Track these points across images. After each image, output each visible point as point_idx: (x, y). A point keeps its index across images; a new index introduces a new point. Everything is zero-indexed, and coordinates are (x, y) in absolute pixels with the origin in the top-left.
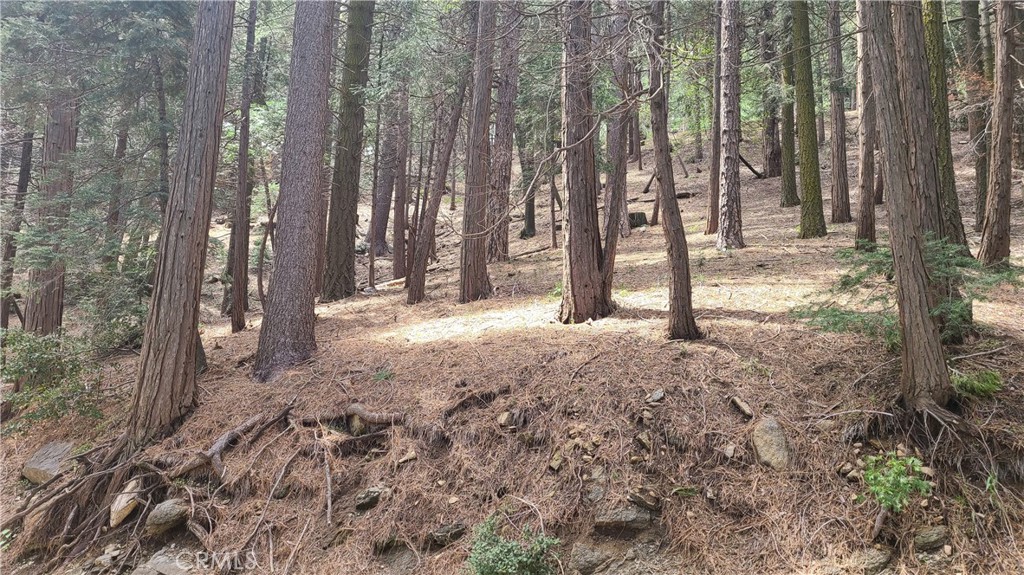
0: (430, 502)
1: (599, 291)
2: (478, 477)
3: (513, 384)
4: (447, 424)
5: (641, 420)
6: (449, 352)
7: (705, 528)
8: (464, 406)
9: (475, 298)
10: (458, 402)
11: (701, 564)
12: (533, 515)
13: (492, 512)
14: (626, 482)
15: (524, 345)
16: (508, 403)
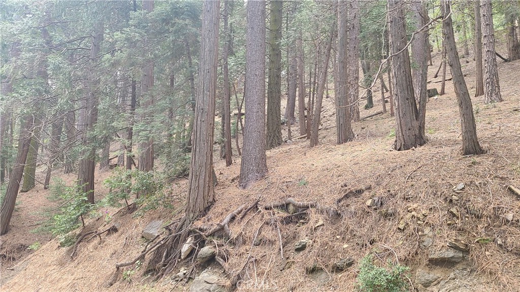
0: (333, 247)
1: (417, 132)
2: (358, 234)
3: (373, 184)
4: (338, 206)
5: (451, 201)
6: (336, 170)
7: (498, 261)
8: (347, 196)
9: (346, 141)
10: (343, 195)
11: (497, 281)
12: (391, 254)
13: (368, 252)
14: (446, 235)
15: (377, 163)
16: (371, 194)
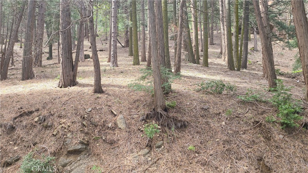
0: (7, 150)
1: (72, 78)
2: (26, 140)
3: (40, 108)
4: (14, 122)
5: (84, 118)
6: (16, 98)
7: (102, 148)
8: (21, 116)
9: (28, 79)
10: (19, 114)
11: (100, 159)
12: (46, 150)
13: (31, 151)
14: (78, 137)
15: (45, 95)
16: (38, 114)
